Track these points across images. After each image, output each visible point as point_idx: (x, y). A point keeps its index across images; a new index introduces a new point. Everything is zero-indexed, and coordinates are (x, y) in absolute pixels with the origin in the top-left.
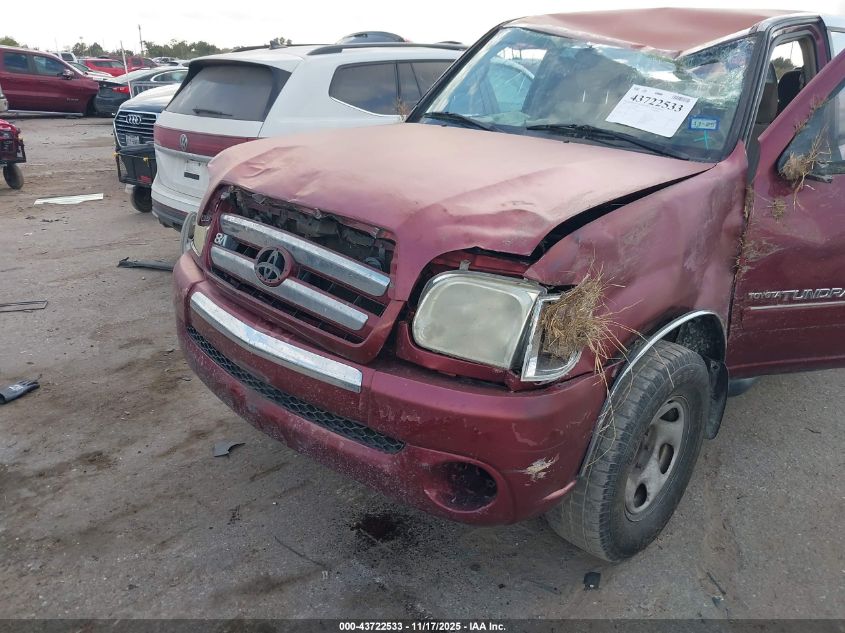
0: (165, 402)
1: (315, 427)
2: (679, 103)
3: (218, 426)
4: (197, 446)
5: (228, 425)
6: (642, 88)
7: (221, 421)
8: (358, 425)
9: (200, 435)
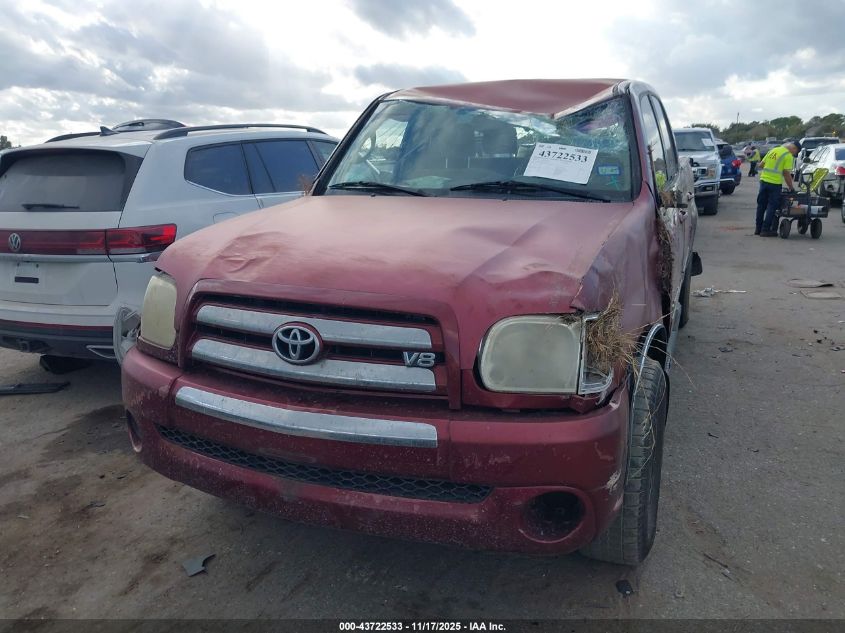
0: (88, 536)
1: (378, 498)
2: (583, 155)
3: (172, 544)
4: (162, 569)
5: (182, 540)
6: (546, 145)
7: (172, 538)
8: (431, 482)
9: (156, 559)
